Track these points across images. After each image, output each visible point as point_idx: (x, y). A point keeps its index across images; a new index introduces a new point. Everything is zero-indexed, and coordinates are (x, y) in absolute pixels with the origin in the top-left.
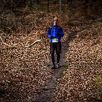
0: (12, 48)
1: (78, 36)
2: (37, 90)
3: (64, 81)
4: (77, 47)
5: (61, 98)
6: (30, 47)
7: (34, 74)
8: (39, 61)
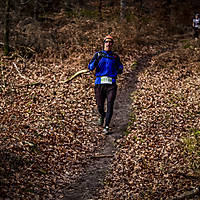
0: (36, 85)
1: (153, 62)
2: (80, 159)
3: (129, 143)
4: (152, 82)
5: (123, 174)
6: (67, 82)
7: (75, 131)
8: (84, 107)
